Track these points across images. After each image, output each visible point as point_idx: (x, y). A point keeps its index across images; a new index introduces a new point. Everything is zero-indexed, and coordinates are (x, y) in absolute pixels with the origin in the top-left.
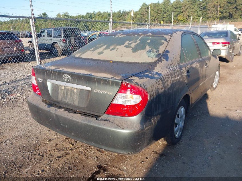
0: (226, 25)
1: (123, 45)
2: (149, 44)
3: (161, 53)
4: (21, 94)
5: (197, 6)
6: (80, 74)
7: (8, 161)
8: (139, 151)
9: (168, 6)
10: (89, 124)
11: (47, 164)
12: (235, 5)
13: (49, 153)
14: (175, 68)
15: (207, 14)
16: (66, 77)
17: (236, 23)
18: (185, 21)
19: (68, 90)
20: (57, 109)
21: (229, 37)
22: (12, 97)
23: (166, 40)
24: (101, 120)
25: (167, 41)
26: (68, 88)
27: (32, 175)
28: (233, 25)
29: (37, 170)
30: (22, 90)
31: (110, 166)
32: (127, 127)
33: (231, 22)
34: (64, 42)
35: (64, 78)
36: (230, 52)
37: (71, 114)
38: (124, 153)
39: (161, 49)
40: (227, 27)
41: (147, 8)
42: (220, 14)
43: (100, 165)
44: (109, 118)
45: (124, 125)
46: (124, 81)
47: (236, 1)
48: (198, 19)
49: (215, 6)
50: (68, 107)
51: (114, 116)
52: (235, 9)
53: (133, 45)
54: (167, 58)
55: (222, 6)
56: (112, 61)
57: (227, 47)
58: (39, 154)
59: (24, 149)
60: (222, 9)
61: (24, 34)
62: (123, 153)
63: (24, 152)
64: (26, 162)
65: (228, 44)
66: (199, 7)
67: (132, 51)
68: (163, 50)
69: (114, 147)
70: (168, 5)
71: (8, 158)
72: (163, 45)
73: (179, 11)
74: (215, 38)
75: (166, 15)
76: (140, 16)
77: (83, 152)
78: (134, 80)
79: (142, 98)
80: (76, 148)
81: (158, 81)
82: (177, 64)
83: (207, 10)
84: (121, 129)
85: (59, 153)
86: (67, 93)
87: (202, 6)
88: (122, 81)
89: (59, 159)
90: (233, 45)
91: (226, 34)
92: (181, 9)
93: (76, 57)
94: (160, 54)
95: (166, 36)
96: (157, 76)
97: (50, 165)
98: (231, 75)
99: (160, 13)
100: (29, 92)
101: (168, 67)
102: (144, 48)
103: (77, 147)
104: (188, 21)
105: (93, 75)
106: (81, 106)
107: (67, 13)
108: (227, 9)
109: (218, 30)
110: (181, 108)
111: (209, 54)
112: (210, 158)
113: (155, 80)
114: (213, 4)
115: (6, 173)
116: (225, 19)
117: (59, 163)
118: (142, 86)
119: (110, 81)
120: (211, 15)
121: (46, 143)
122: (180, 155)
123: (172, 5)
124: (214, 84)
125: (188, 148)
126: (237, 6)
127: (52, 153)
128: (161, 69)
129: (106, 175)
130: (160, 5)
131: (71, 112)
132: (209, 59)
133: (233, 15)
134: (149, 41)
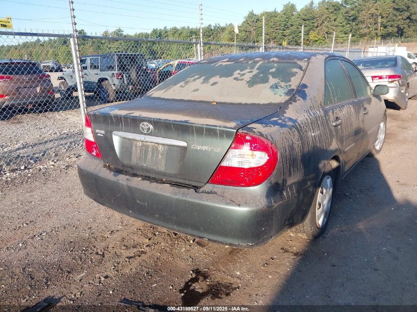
0: (392, 48)
1: (231, 76)
2: (274, 75)
3: (295, 88)
4: (55, 162)
5: (342, 16)
6: (169, 120)
7: (49, 263)
8: (264, 241)
9: (293, 17)
10: (184, 198)
11: (112, 267)
12: (407, 14)
13: (113, 252)
14: (318, 112)
15: (359, 29)
16: (145, 126)
17: (410, 44)
18: (322, 41)
19: (147, 147)
20: (129, 178)
21: (400, 67)
22: (41, 167)
23: (300, 68)
24: (203, 192)
25: (302, 70)
26: (148, 143)
27: (89, 283)
28: (405, 48)
29: (97, 275)
30: (56, 155)
31: (214, 271)
32: (246, 203)
33: (402, 42)
34: (120, 77)
35: (143, 128)
36: (403, 91)
37: (154, 185)
38: (241, 244)
39: (294, 83)
40: (394, 51)
41: (255, 20)
42: (382, 28)
43: (198, 269)
44: (215, 190)
45: (240, 199)
46: (240, 131)
47: (410, 7)
48: (344, 39)
49: (372, 15)
50: (148, 175)
51: (223, 186)
52: (408, 21)
53: (248, 76)
54: (304, 96)
55: (384, 15)
56: (214, 101)
57: (396, 84)
58: (97, 252)
59: (71, 245)
60: (385, 20)
61: (48, 67)
62: (239, 244)
63: (72, 250)
64: (78, 264)
65: (398, 79)
66: (346, 18)
67: (247, 85)
68: (297, 84)
69: (225, 234)
70: (292, 15)
71: (48, 259)
72: (296, 77)
73: (312, 24)
74: (376, 68)
75: (288, 31)
76: (243, 34)
77: (168, 249)
78: (255, 128)
79: (269, 156)
80: (155, 244)
81: (293, 131)
82: (319, 105)
83: (359, 23)
84: (236, 206)
85: (129, 251)
86: (146, 152)
87: (350, 17)
88: (237, 131)
89: (130, 260)
90: (407, 80)
91: (394, 63)
92: (315, 21)
93: (154, 97)
94: (293, 90)
95: (299, 63)
96: (290, 123)
97: (116, 269)
98: (405, 130)
99: (278, 28)
100: (68, 158)
101: (307, 111)
102: (265, 80)
103: (158, 243)
104: (327, 42)
105: (189, 122)
106: (170, 172)
107: (120, 30)
108: (394, 21)
109: (379, 55)
110: (326, 178)
111: (369, 93)
112: (375, 258)
113: (288, 129)
114: (370, 12)
115: (48, 280)
116: (391, 38)
117: (131, 267)
118: (269, 137)
119: (218, 131)
120: (366, 31)
121: (106, 236)
122: (326, 254)
123: (300, 15)
124: (378, 144)
125: (339, 244)
126: (411, 15)
127: (118, 251)
128: (296, 113)
129: (208, 283)
130: (278, 14)
131: (154, 182)
132: (369, 101)
133: (405, 30)
134: (273, 70)
